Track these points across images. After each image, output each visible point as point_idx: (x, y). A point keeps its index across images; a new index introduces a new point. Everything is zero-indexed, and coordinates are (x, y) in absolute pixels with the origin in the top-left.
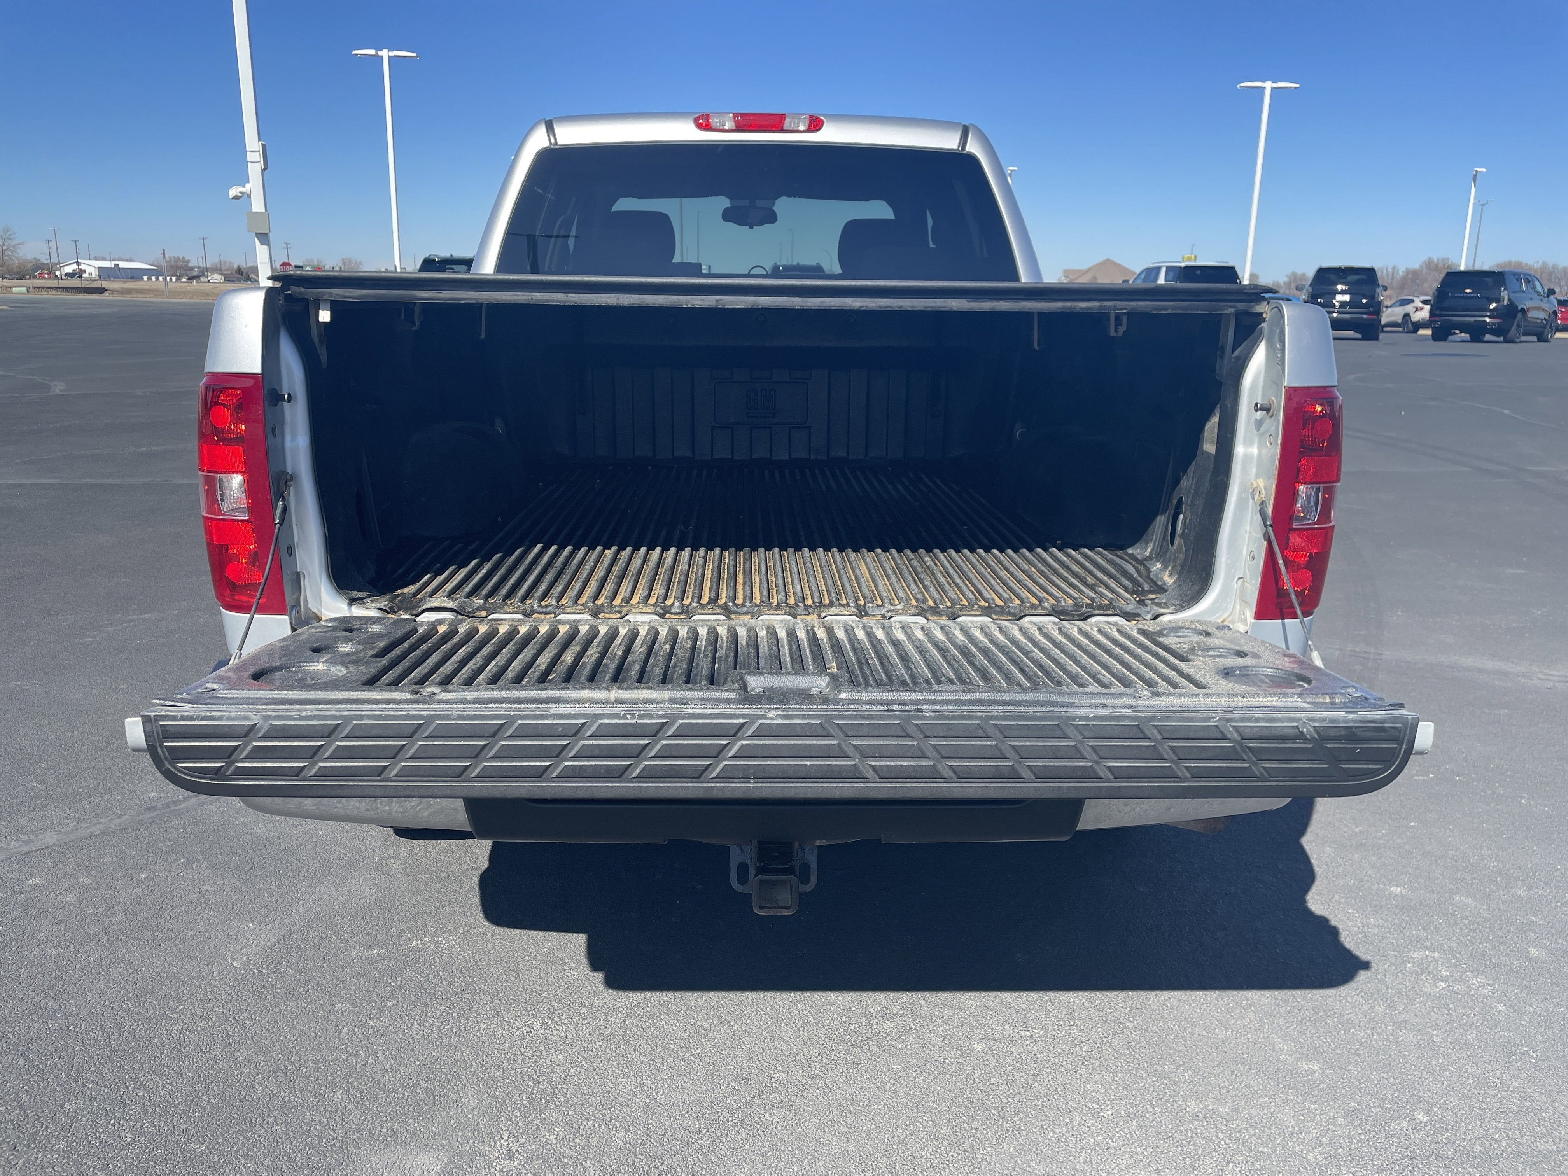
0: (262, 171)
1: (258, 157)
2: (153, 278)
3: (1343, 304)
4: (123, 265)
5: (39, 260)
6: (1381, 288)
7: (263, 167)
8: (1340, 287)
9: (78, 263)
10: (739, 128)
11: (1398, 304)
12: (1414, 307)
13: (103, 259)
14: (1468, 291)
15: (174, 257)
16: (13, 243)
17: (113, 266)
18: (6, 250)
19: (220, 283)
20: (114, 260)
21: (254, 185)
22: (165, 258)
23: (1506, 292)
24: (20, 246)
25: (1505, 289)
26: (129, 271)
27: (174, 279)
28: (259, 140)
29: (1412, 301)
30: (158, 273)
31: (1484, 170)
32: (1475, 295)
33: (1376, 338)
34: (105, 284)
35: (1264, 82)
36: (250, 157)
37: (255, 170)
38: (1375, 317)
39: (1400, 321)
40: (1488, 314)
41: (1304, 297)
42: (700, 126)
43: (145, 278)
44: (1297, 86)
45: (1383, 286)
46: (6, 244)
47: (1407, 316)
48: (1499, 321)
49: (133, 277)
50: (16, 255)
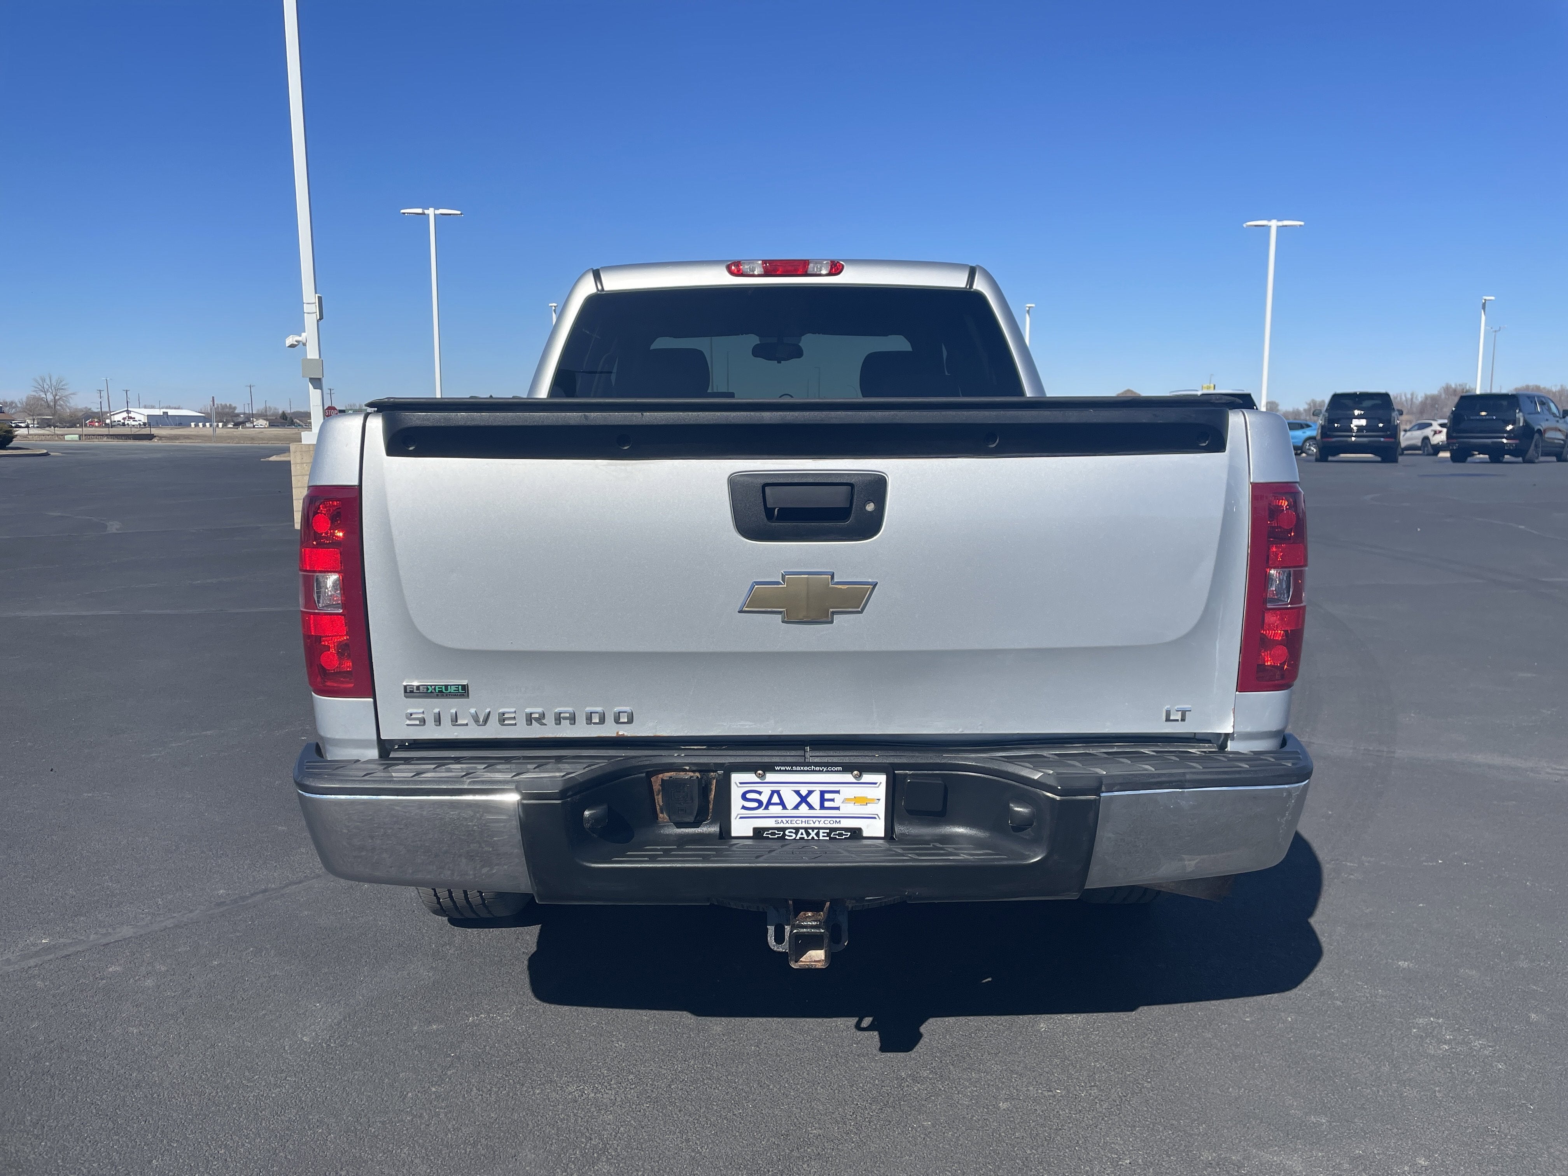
0: (318, 321)
1: (315, 308)
2: (201, 425)
3: (1360, 428)
4: (171, 412)
5: (90, 409)
6: (1396, 412)
7: (318, 318)
8: (1357, 412)
9: (128, 412)
10: (767, 274)
11: (1416, 428)
12: (1432, 430)
13: (153, 407)
14: (1483, 413)
15: (221, 405)
16: (66, 393)
17: (162, 414)
18: (59, 399)
19: (265, 428)
20: (162, 408)
21: (310, 335)
22: (213, 405)
23: (1521, 414)
24: (71, 396)
25: (1520, 411)
26: (177, 418)
27: (220, 425)
28: (316, 293)
29: (1431, 425)
30: (206, 419)
31: (1493, 298)
32: (1491, 417)
33: (1395, 461)
34: (154, 431)
35: (1269, 220)
36: (306, 308)
37: (310, 321)
38: (1393, 440)
39: (1420, 444)
40: (1505, 435)
41: (1321, 422)
42: (732, 273)
43: (193, 424)
44: (1302, 223)
45: (1398, 410)
46: (59, 394)
47: (1426, 439)
48: (1517, 441)
49: (180, 424)
50: (68, 404)
